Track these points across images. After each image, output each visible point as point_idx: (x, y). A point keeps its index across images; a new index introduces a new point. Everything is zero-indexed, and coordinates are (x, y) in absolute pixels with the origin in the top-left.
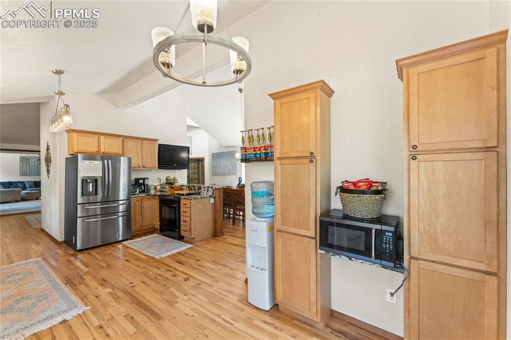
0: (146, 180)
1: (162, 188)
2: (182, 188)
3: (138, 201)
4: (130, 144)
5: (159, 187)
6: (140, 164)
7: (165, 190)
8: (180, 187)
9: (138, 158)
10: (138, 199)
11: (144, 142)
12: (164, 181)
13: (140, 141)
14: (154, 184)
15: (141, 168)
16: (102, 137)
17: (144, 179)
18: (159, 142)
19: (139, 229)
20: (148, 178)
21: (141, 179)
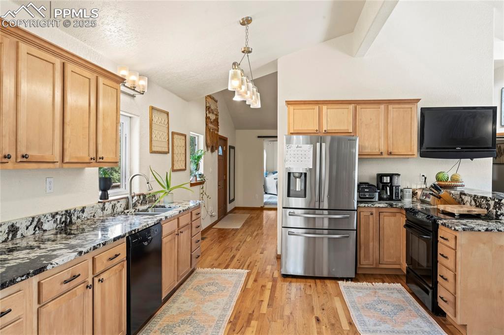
0: (396, 178)
1: (423, 195)
2: (462, 200)
3: (372, 214)
4: (366, 114)
5: (419, 193)
6: (383, 149)
7: (427, 199)
8: (458, 197)
9: (380, 138)
10: (374, 211)
11: (391, 107)
12: (432, 180)
13: (382, 106)
14: (414, 187)
15: (385, 156)
16: (324, 107)
17: (391, 176)
18: (421, 105)
19: (374, 266)
20: (399, 175)
21: (386, 175)
